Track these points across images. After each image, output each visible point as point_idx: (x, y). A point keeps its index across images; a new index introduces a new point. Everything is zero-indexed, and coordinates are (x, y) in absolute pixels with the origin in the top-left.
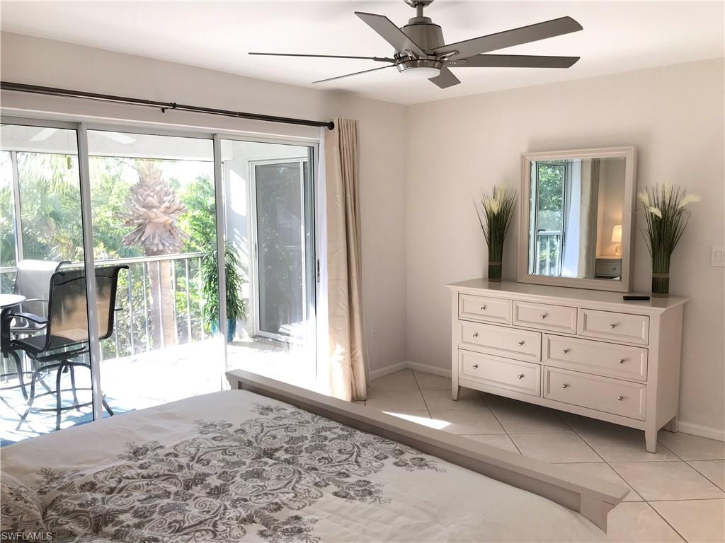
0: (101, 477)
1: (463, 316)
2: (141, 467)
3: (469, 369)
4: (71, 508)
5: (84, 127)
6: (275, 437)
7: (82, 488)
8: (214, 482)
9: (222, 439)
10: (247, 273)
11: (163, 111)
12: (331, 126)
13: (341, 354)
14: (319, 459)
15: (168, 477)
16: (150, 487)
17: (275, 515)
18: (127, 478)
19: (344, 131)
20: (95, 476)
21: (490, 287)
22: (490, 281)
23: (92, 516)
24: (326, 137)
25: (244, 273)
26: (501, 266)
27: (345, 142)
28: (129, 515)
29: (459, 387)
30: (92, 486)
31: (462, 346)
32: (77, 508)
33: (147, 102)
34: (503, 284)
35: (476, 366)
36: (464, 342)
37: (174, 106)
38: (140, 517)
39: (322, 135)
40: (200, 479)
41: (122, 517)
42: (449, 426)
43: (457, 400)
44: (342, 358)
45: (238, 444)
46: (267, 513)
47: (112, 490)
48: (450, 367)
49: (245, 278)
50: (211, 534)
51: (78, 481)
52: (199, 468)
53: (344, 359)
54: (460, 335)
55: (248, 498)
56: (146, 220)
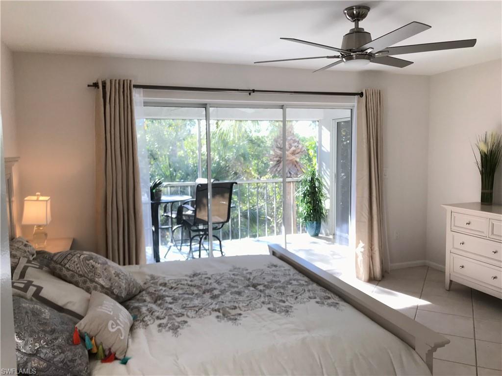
0: (170, 282)
1: (454, 228)
2: (191, 281)
3: (457, 268)
4: (151, 291)
5: (208, 106)
6: (264, 279)
7: (161, 285)
8: (216, 292)
9: (237, 275)
10: (329, 193)
11: (250, 94)
12: (361, 94)
13: (362, 247)
14: (278, 293)
15: (198, 287)
16: (188, 290)
17: (230, 311)
18: (182, 284)
19: (369, 98)
20: (169, 281)
21: (483, 209)
22: (482, 204)
23: (156, 295)
24: (358, 102)
25: (327, 192)
26: (491, 194)
27: (369, 105)
28: (170, 299)
29: (451, 281)
30: (165, 285)
31: (453, 250)
32: (153, 292)
33: (238, 90)
34: (494, 207)
35: (463, 267)
36: (454, 248)
37: (254, 91)
38: (174, 300)
39: (356, 101)
40: (211, 291)
41: (167, 298)
42: (429, 305)
43: (449, 290)
44: (362, 250)
45: (243, 278)
46: (227, 309)
47: (172, 288)
48: (444, 265)
49: (328, 196)
50: (195, 312)
51: (161, 281)
52: (215, 285)
53: (364, 251)
54: (452, 242)
55: (224, 301)
56: (281, 158)
